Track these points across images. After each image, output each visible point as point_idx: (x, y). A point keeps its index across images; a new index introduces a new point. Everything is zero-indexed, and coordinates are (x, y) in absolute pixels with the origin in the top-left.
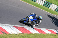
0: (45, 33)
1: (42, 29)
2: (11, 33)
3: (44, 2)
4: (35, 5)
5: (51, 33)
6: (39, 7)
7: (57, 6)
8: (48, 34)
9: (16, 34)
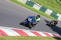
0: (41, 36)
1: (38, 32)
2: (10, 36)
3: (40, 7)
4: (32, 10)
5: (46, 36)
6: (36, 12)
7: (52, 11)
8: (44, 37)
9: (15, 37)
